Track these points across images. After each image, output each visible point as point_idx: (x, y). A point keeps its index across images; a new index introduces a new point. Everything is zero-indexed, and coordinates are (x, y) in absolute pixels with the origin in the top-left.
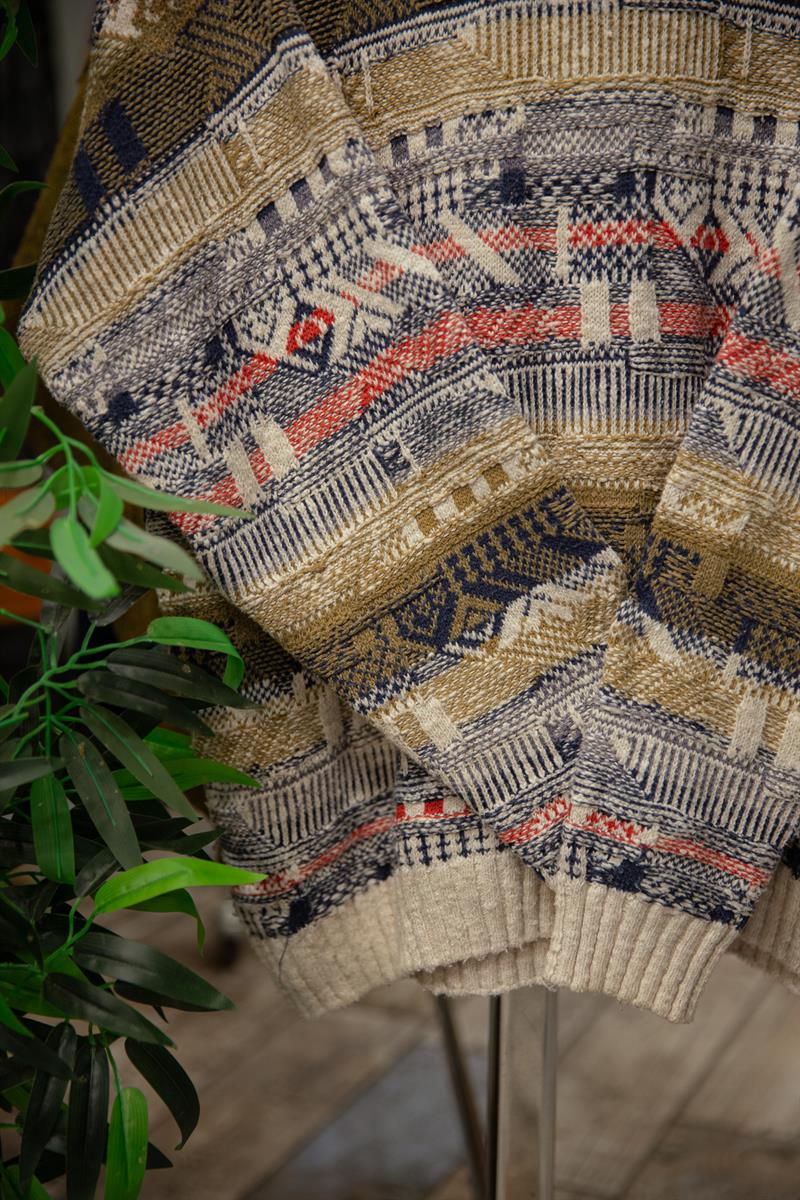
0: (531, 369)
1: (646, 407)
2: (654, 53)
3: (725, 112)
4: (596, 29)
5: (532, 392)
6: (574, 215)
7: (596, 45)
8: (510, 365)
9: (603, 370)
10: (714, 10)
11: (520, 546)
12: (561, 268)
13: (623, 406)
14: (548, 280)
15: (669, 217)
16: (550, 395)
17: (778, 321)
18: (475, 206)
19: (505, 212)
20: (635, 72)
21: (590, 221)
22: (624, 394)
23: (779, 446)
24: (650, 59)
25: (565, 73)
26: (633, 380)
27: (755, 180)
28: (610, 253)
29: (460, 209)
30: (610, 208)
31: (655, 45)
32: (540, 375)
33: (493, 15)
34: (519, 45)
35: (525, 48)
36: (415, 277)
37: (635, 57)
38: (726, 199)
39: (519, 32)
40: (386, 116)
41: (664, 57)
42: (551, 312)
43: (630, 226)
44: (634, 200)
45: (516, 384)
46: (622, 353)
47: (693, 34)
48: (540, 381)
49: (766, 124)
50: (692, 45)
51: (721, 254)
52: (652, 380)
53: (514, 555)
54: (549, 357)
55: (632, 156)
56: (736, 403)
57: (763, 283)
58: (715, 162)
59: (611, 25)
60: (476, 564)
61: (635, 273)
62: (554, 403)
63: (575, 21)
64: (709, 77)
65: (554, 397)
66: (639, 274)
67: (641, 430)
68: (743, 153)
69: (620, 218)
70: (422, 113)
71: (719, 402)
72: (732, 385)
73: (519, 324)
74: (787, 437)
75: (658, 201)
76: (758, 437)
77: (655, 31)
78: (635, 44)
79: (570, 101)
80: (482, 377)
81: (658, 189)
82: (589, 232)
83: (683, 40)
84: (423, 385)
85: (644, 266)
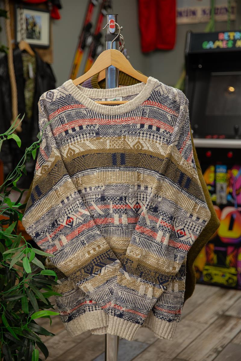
0: (106, 228)
1: (125, 235)
2: (126, 178)
3: (139, 186)
4: (116, 174)
5: (107, 232)
6: (113, 203)
7: (116, 177)
8: (103, 228)
9: (118, 229)
10: (136, 171)
11: (104, 258)
12: (111, 212)
13: (121, 235)
14: (109, 213)
15: (129, 204)
16: (110, 232)
17: (145, 223)
18: (97, 201)
19: (101, 203)
20: (122, 181)
21: (115, 204)
22: (121, 233)
23: (146, 243)
24: (125, 179)
25: (111, 181)
26: (123, 231)
27: (145, 196)
28: (119, 210)
29: (94, 202)
30: (119, 203)
31: (126, 177)
32: (108, 229)
33: (99, 171)
34: (104, 176)
35: (104, 177)
36: (85, 214)
37: (122, 179)
38: (140, 200)
39: (104, 174)
40: (83, 185)
41: (127, 179)
42: (110, 219)
43: (122, 206)
44: (122, 201)
45: (104, 231)
46: (121, 226)
47: (132, 175)
48: (108, 230)
49: (146, 188)
50: (132, 176)
51: (140, 208)
52: (126, 231)
53: (103, 260)
54: (110, 226)
55: (122, 194)
56: (138, 236)
57: (142, 217)
58: (137, 194)
59: (118, 173)
60: (97, 261)
61: (123, 213)
62: (111, 233)
63: (113, 173)
64: (136, 181)
65: (111, 232)
66: (124, 213)
67: (125, 239)
68: (143, 192)
69: (120, 204)
70: (89, 185)
71: (136, 236)
72: (137, 233)
73: (104, 221)
74: (147, 242)
75: (127, 201)
76: (142, 242)
77: (126, 174)
78: (122, 177)
79: (112, 185)
80: (96, 231)
81: (127, 199)
82: (115, 206)
83: (131, 176)
84: (87, 231)
85: (124, 212)
